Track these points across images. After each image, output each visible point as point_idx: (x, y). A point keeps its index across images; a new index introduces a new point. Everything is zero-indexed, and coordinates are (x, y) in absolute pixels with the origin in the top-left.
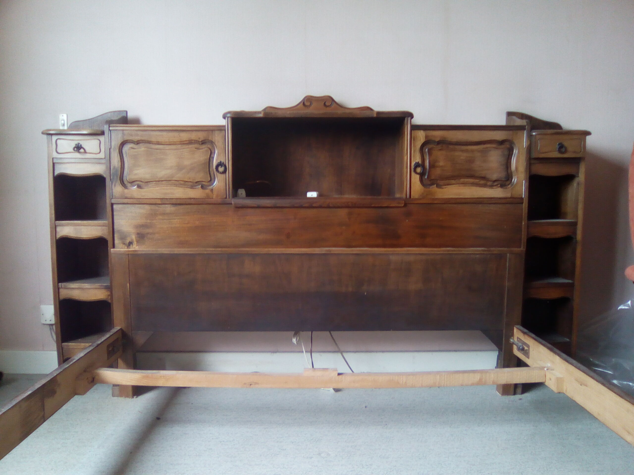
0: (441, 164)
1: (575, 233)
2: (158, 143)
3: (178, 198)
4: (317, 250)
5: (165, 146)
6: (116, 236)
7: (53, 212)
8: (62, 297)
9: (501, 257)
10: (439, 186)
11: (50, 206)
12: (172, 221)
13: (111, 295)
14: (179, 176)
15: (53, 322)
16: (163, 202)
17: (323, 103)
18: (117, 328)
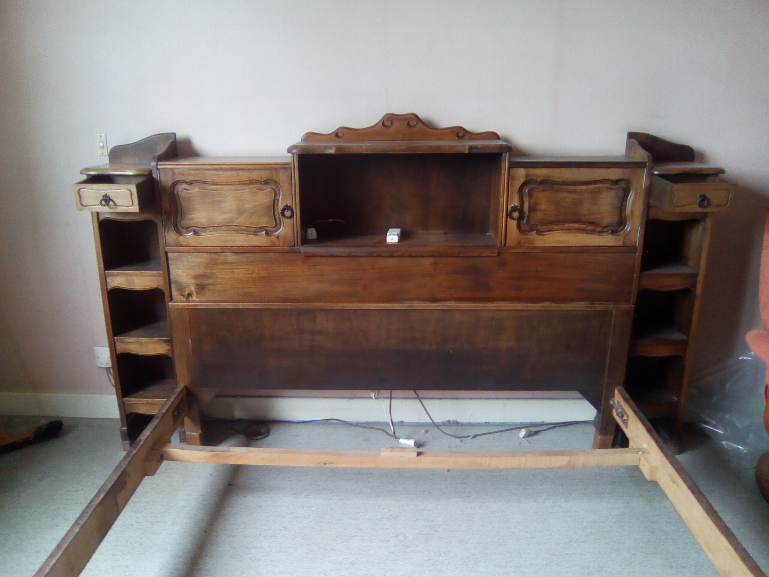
0: (543, 207)
1: (694, 286)
2: (214, 184)
3: (239, 246)
4: (397, 306)
5: (223, 186)
6: (173, 286)
7: (101, 260)
8: (119, 352)
9: (605, 314)
10: (539, 233)
11: (98, 255)
12: (233, 270)
13: (172, 349)
14: (240, 221)
15: (110, 365)
16: (224, 249)
17: (407, 122)
18: (181, 386)
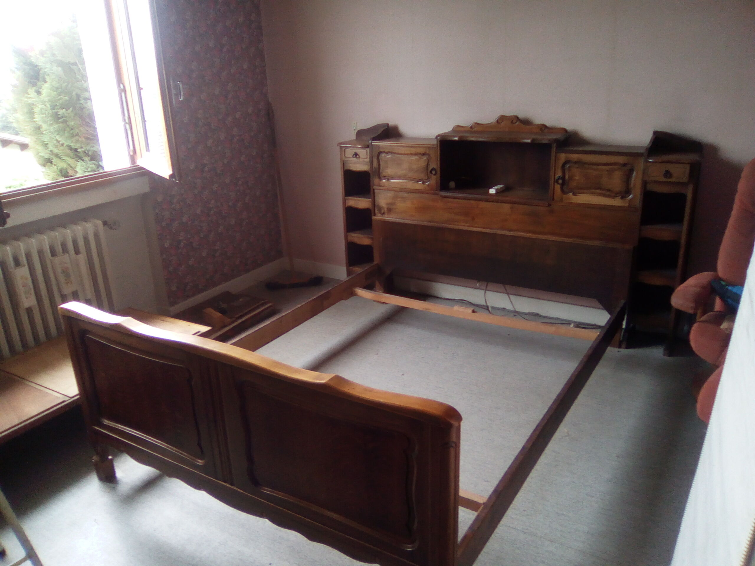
0: (577, 178)
2: (398, 154)
3: (410, 188)
6: (376, 208)
7: (344, 191)
8: (348, 240)
10: (574, 194)
11: (342, 188)
12: (406, 202)
13: (373, 242)
14: (410, 174)
16: (401, 190)
17: (511, 121)
18: (375, 262)
